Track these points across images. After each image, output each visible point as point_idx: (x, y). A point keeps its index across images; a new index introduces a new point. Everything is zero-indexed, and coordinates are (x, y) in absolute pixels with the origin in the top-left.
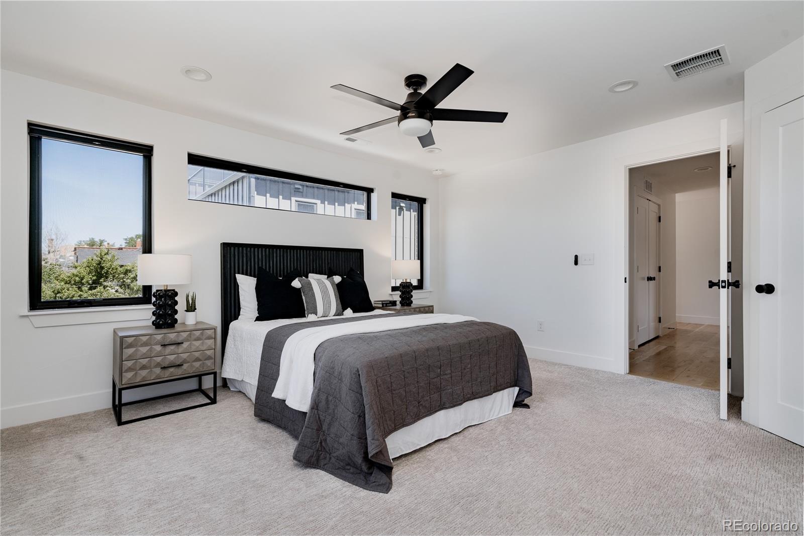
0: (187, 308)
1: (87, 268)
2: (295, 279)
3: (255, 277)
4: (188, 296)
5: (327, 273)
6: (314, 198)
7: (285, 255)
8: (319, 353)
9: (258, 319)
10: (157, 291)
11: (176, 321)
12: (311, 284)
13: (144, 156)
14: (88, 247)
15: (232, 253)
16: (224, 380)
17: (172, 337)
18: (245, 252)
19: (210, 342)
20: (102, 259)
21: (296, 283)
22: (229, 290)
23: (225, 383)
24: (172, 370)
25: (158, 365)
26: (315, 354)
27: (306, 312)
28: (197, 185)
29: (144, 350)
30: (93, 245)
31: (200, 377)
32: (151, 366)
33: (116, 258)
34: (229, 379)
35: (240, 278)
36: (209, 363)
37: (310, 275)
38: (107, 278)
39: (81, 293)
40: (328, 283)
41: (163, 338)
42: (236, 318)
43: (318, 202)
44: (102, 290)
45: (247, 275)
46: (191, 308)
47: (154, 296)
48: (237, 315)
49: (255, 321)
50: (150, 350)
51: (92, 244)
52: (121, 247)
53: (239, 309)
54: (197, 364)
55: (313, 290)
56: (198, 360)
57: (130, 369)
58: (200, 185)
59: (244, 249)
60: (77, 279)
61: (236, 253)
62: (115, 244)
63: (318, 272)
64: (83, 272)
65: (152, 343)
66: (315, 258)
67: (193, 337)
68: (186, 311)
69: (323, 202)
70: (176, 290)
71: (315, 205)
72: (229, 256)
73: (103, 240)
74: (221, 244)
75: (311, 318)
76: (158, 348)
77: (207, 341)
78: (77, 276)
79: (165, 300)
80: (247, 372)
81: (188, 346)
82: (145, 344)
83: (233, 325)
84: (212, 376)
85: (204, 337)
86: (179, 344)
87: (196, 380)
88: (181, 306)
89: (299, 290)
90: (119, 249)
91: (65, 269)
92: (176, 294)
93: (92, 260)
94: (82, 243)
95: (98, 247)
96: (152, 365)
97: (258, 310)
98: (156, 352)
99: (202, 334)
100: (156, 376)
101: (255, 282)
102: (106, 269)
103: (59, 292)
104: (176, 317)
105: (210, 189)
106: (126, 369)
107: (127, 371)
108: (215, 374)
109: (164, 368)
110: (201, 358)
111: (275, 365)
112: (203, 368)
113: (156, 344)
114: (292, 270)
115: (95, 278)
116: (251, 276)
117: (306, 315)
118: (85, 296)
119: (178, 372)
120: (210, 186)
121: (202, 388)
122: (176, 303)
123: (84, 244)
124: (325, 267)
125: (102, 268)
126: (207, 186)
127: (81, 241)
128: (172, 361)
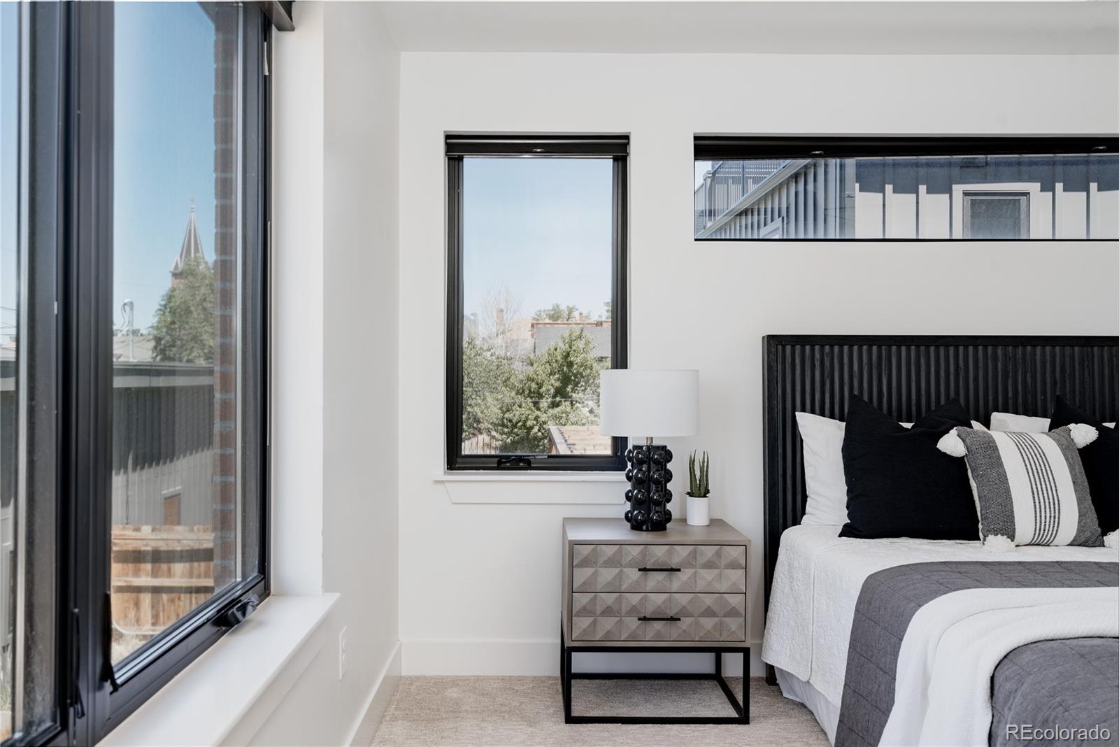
0: (691, 488)
1: (547, 365)
2: (947, 432)
3: (841, 419)
4: (692, 463)
5: (1051, 410)
6: (1020, 180)
7: (923, 361)
8: (1007, 679)
9: (847, 532)
10: (635, 447)
11: (668, 517)
12: (995, 449)
13: (615, 159)
14: (551, 322)
15: (789, 359)
16: (770, 669)
17: (660, 555)
18: (817, 356)
19: (737, 576)
20: (571, 347)
21: (951, 444)
22: (780, 450)
23: (771, 676)
24: (658, 626)
25: (633, 610)
26: (992, 679)
27: (980, 526)
28: (730, 181)
29: (607, 575)
30: (557, 319)
31: (718, 652)
32: (621, 610)
33: (591, 346)
34: (777, 668)
35: (808, 423)
36: (734, 624)
37: (996, 416)
38: (576, 384)
39: (538, 413)
40: (1050, 447)
41: (644, 554)
42: (796, 522)
43: (1033, 187)
44: (569, 409)
45: (822, 414)
46: (700, 489)
47: (630, 459)
48: (799, 514)
49: (840, 536)
50: (620, 576)
51: (555, 316)
52: (600, 320)
53: (805, 498)
54: (708, 623)
55: (1001, 465)
56: (709, 613)
57: (585, 611)
58: (735, 181)
59: (817, 348)
60: (534, 386)
61: (798, 361)
62: (591, 314)
63: (1020, 409)
64: (541, 371)
65: (624, 562)
66: (1010, 367)
67: (701, 560)
68: (688, 493)
69: (1048, 187)
70: (668, 448)
71: (1023, 198)
72: (780, 367)
73: (573, 308)
74: (763, 338)
75: (993, 548)
76: (634, 574)
77: (729, 572)
78: (533, 380)
79: (649, 470)
80: (818, 666)
81: (689, 578)
82: (611, 563)
83: (789, 536)
84: (741, 655)
85: (724, 562)
86: (672, 570)
87: (710, 657)
88: (678, 485)
89: (960, 461)
90: (596, 325)
91: (517, 366)
92: (668, 456)
93: (556, 349)
94: (542, 313)
95: (565, 322)
96: (624, 611)
97: (848, 507)
98: (630, 581)
99: (718, 554)
100: (629, 636)
101: (842, 434)
102: (575, 366)
103: (508, 410)
104: (669, 506)
105: (756, 186)
106: (578, 609)
107: (579, 614)
108: (746, 652)
109: (644, 619)
110: (715, 608)
111: (885, 672)
112: (721, 635)
113: (630, 565)
114: (943, 402)
115: (558, 384)
116: (832, 416)
117: (981, 536)
118: (543, 419)
119: (671, 634)
120: (756, 180)
121: (723, 675)
122: (668, 476)
123: (545, 316)
124: (1044, 393)
125: (570, 365)
126: (750, 181)
127: (540, 311)
128: (659, 607)
